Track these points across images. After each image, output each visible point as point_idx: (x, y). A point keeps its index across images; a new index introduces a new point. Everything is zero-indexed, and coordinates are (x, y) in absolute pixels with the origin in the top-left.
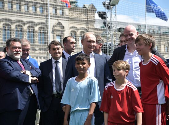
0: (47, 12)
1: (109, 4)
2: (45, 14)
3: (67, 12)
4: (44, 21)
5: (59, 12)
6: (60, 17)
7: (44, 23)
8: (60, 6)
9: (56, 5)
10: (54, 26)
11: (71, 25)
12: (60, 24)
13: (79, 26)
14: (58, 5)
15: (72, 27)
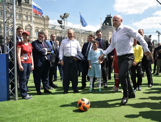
0: (22, 18)
1: (64, 17)
2: (21, 19)
3: (33, 19)
4: (20, 23)
5: (29, 19)
6: (29, 22)
7: (20, 24)
8: (30, 15)
9: (27, 15)
10: (26, 26)
11: (36, 26)
12: (29, 25)
13: (40, 27)
14: (28, 15)
15: (36, 27)
